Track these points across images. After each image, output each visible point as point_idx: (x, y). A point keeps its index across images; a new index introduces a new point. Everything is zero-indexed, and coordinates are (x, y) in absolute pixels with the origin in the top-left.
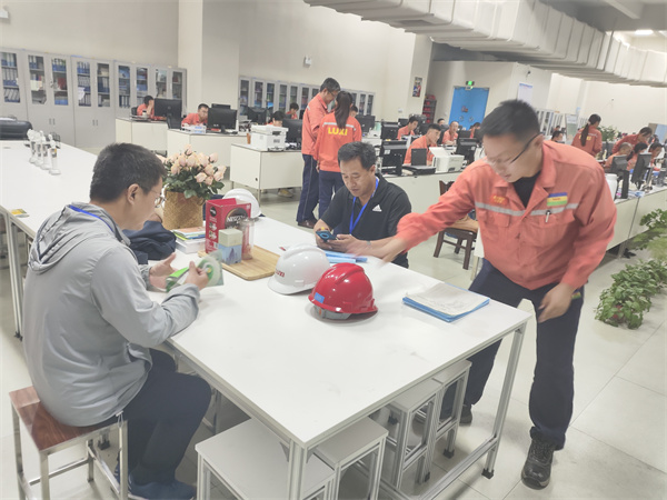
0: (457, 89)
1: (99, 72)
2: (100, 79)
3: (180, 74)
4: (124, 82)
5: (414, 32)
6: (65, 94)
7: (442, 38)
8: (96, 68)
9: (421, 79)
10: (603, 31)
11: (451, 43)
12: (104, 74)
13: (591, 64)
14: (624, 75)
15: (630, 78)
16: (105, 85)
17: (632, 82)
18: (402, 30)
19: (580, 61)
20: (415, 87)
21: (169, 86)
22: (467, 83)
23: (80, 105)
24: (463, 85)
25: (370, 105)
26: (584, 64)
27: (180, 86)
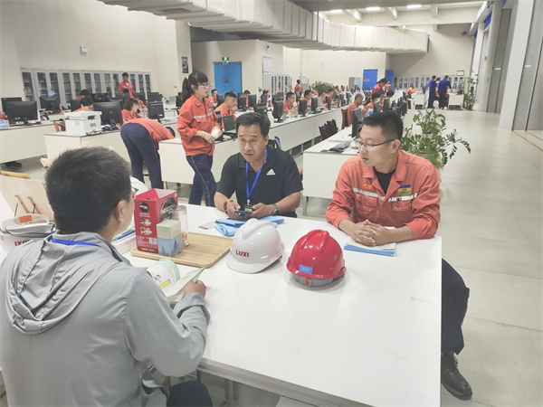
0: (216, 64)
5: (173, 19)
7: (197, 23)
9: (186, 58)
10: (311, 11)
13: (308, 37)
14: (329, 44)
15: (333, 45)
17: (335, 48)
18: (164, 17)
19: (301, 36)
20: (183, 65)
22: (223, 59)
24: (221, 61)
25: (148, 83)
26: (304, 37)
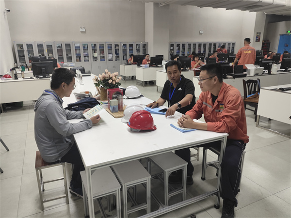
0: (282, 35)
1: (115, 47)
2: (116, 50)
3: (146, 45)
4: (125, 51)
5: (254, 11)
6: (104, 57)
7: (271, 12)
8: (114, 46)
11: (276, 13)
12: (117, 48)
16: (118, 52)
18: (248, 12)
20: (257, 37)
21: (141, 50)
22: (287, 32)
23: (109, 60)
24: (285, 33)
25: (233, 48)
27: (146, 49)
